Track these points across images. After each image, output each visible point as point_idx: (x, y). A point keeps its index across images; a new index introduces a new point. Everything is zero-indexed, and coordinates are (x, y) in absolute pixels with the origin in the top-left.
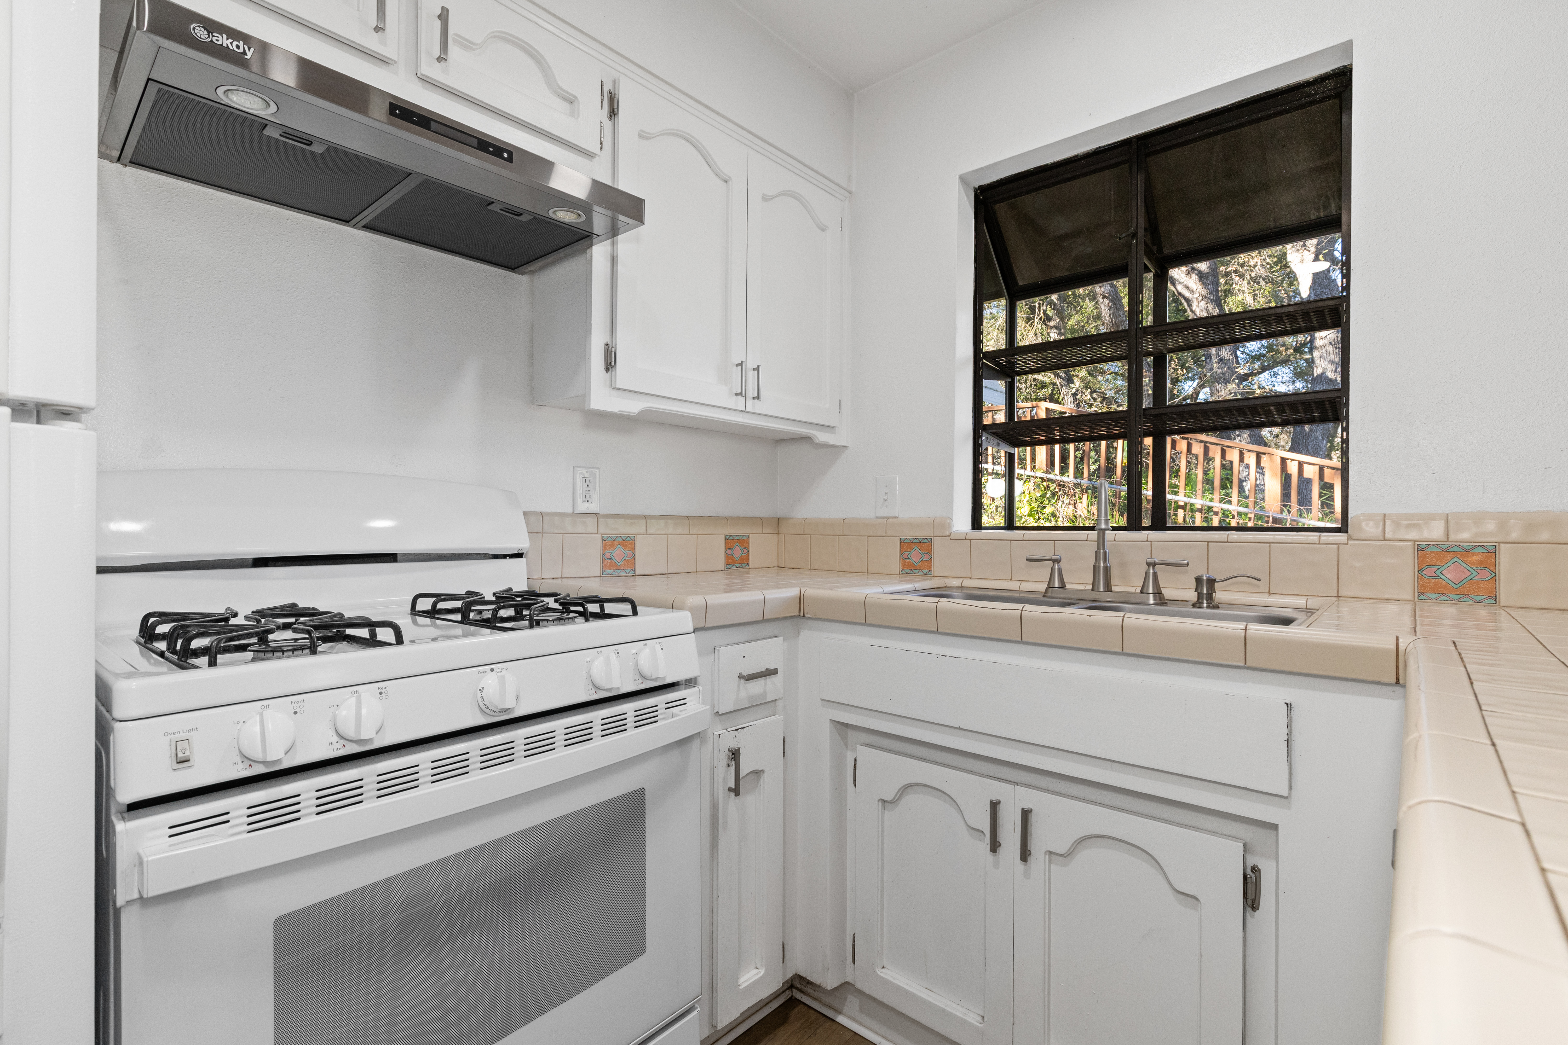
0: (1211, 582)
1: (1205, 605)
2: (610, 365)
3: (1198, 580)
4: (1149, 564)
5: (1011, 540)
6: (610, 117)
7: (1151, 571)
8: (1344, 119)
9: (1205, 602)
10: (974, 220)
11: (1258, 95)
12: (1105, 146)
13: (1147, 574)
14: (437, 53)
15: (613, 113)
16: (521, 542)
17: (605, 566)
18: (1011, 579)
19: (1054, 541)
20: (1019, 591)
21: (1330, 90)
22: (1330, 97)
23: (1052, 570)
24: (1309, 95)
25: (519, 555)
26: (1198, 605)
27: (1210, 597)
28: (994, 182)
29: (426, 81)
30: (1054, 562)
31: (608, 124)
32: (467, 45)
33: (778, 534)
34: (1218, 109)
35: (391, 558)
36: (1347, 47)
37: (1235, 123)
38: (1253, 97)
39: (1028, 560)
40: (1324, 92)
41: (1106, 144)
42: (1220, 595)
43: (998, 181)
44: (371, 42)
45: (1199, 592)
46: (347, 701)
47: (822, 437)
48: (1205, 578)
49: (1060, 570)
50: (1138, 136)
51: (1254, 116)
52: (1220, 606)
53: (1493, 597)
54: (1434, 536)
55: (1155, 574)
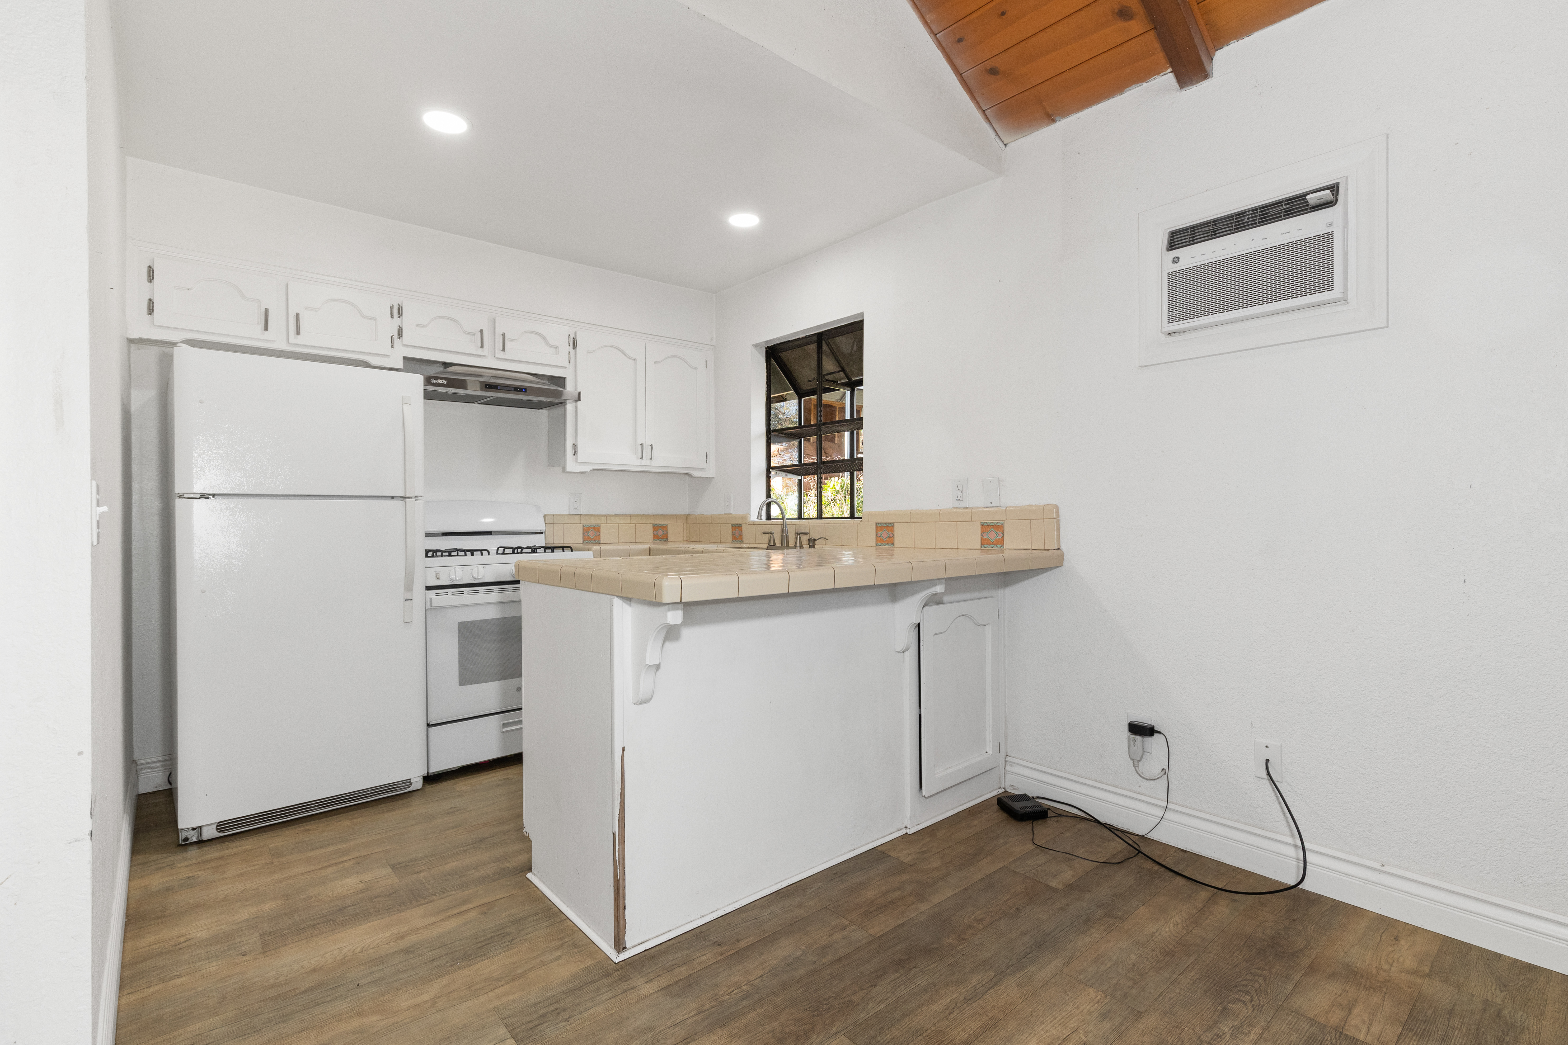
0: (814, 540)
2: (575, 453)
6: (574, 349)
7: (798, 537)
10: (765, 363)
14: (502, 349)
15: (575, 347)
16: (542, 528)
17: (584, 538)
23: (770, 537)
25: (542, 533)
27: (814, 547)
28: (775, 345)
29: (498, 359)
30: (771, 534)
31: (572, 352)
32: (512, 340)
33: (687, 523)
34: (837, 327)
35: (489, 533)
36: (862, 313)
43: (777, 344)
44: (480, 352)
45: (810, 545)
46: (475, 568)
47: (695, 474)
48: (811, 539)
49: (774, 537)
53: (893, 544)
54: (880, 520)
55: (800, 538)
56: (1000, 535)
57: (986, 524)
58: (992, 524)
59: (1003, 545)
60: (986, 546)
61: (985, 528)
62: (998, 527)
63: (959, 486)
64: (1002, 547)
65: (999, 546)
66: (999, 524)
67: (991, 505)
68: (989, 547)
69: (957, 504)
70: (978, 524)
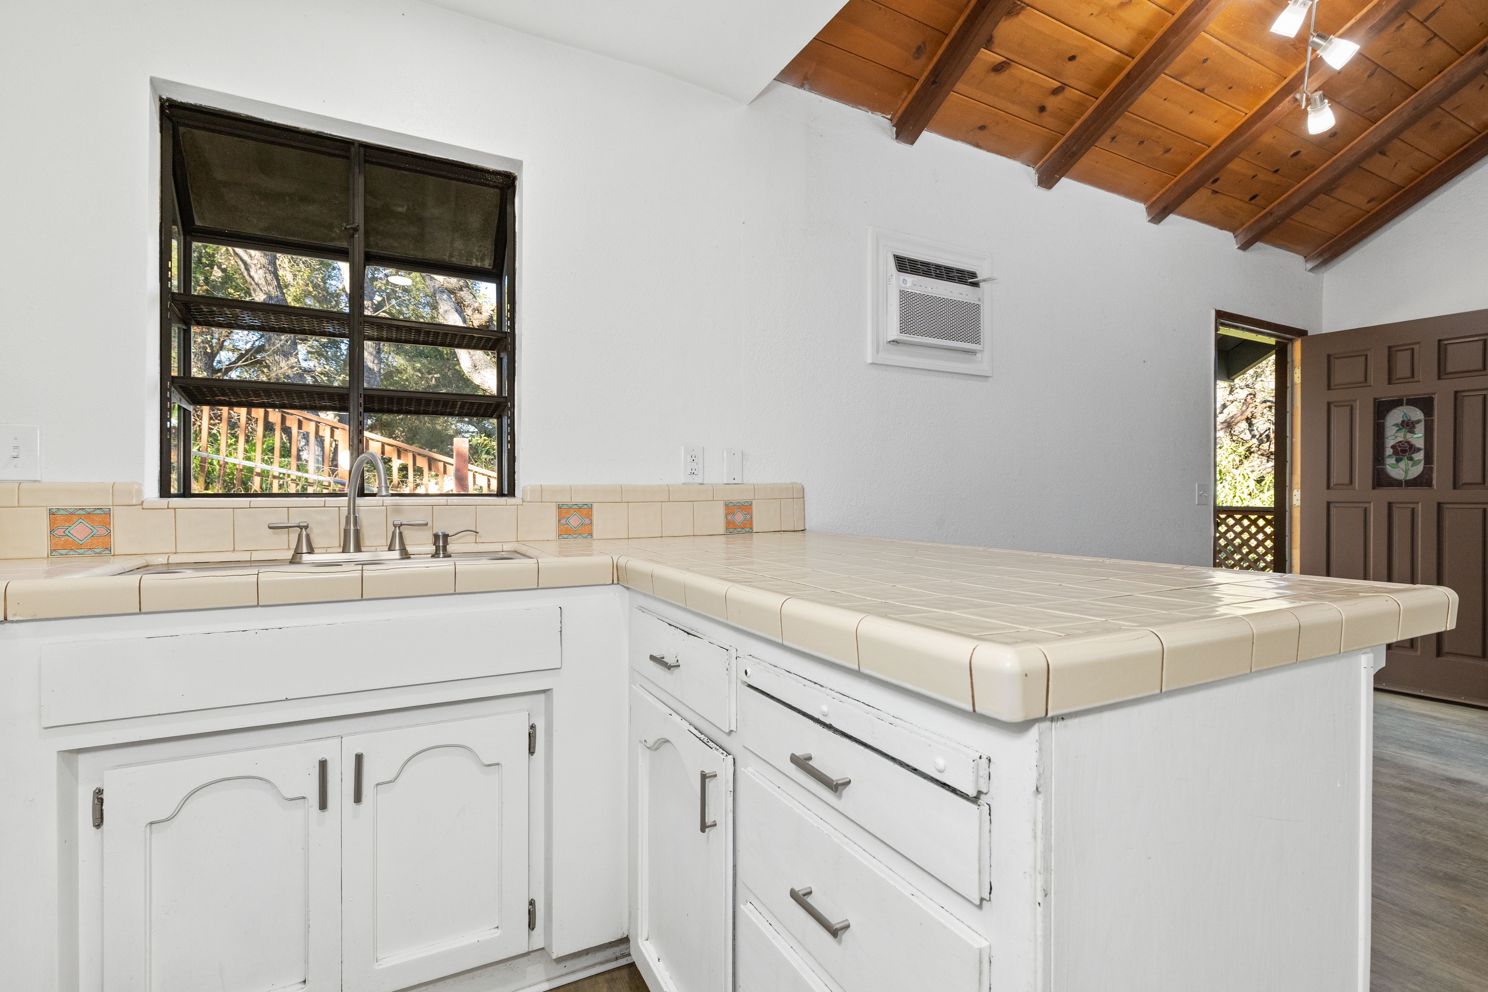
0: (446, 536)
1: (441, 555)
3: (436, 537)
4: (395, 526)
5: (233, 508)
7: (398, 531)
8: (509, 209)
9: (441, 553)
11: (457, 161)
12: (327, 134)
13: (394, 533)
18: (234, 550)
19: (288, 508)
20: (251, 561)
21: (499, 183)
22: (497, 187)
23: (300, 536)
24: (487, 180)
26: (436, 556)
27: (445, 549)
28: (191, 105)
30: (301, 529)
34: (427, 156)
37: (436, 172)
38: (453, 161)
39: (270, 528)
40: (495, 182)
41: (329, 133)
42: (450, 548)
43: (195, 106)
45: (437, 545)
48: (441, 534)
49: (308, 536)
50: (360, 141)
51: (450, 175)
52: (452, 555)
53: (591, 535)
54: (565, 499)
55: (401, 534)
56: (748, 517)
57: (731, 504)
58: (739, 504)
59: (751, 528)
60: (731, 530)
61: (730, 508)
62: (746, 507)
63: (693, 457)
64: (751, 531)
65: (747, 530)
66: (747, 504)
67: (735, 482)
68: (735, 531)
69: (690, 479)
70: (722, 504)
